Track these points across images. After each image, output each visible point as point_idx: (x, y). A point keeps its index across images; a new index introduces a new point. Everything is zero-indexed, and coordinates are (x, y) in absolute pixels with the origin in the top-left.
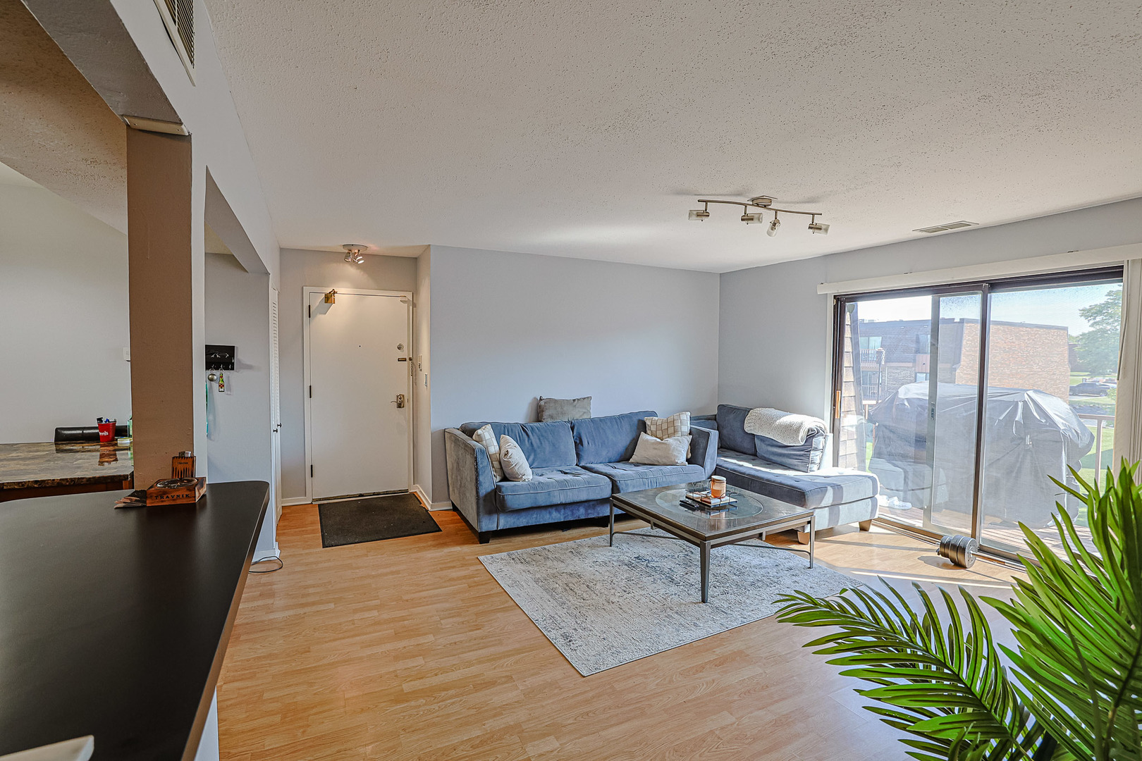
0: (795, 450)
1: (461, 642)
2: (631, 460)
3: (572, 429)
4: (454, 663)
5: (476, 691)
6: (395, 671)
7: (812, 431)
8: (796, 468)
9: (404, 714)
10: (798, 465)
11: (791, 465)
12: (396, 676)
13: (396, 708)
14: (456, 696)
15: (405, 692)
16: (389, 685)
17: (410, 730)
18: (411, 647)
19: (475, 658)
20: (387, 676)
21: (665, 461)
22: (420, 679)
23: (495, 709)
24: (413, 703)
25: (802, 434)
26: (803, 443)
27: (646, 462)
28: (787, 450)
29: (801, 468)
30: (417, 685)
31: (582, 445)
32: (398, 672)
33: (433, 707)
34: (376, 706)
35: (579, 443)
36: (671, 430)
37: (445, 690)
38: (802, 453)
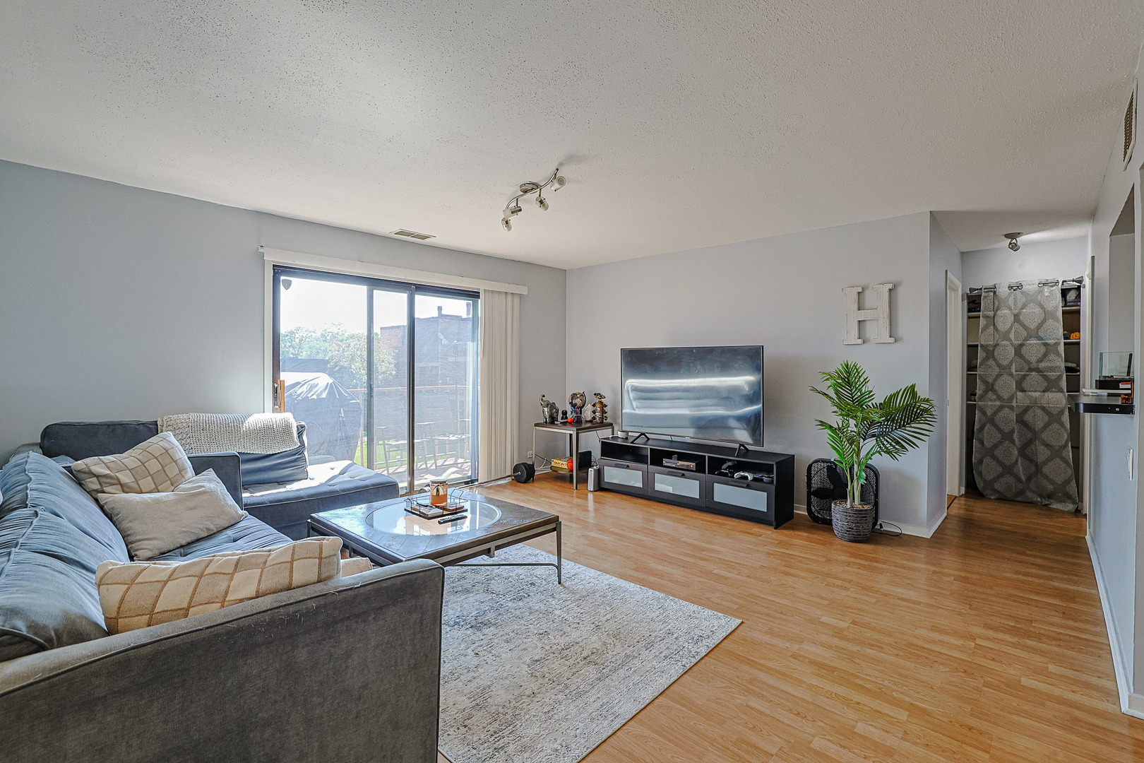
1: (790, 711)
2: (143, 554)
4: (826, 700)
5: (836, 668)
6: (902, 739)
7: (302, 428)
8: (291, 479)
9: (923, 697)
12: (906, 733)
13: (930, 708)
14: (858, 677)
15: (908, 713)
16: (922, 730)
17: (926, 685)
18: (856, 751)
19: (801, 688)
20: (918, 741)
22: (881, 713)
23: (836, 651)
24: (907, 699)
26: (299, 444)
29: (297, 477)
30: (888, 709)
32: (900, 736)
33: (889, 685)
34: (951, 722)
37: (863, 687)
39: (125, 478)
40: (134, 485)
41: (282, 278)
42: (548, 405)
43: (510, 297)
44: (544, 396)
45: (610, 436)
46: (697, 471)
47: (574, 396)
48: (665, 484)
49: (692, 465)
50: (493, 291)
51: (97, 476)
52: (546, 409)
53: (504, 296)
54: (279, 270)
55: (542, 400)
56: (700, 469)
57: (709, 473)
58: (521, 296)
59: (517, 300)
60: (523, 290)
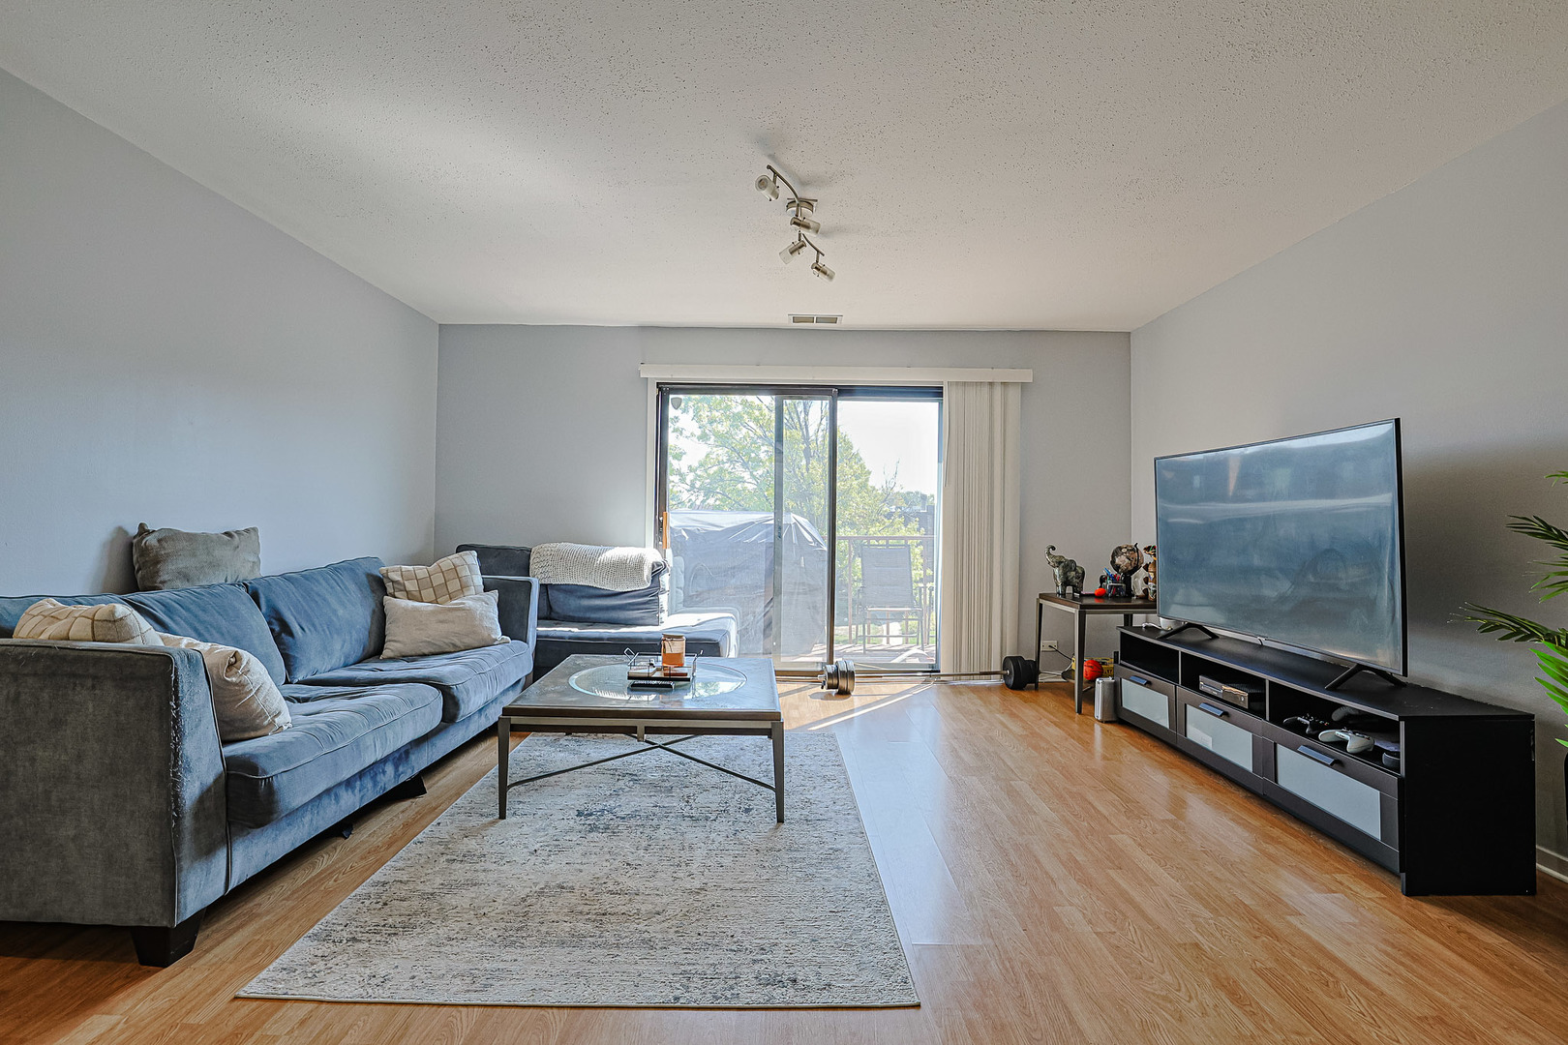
0: (634, 597)
2: (386, 653)
3: (255, 597)
7: (658, 566)
8: (641, 622)
10: (642, 618)
11: (630, 619)
21: (468, 641)
25: (647, 572)
26: (649, 585)
27: (426, 651)
28: (621, 599)
29: (647, 621)
31: (291, 634)
35: (282, 631)
36: (454, 585)
38: (648, 598)
39: (411, 586)
40: (417, 594)
41: (671, 396)
42: (1060, 563)
43: (998, 391)
44: (1053, 548)
45: (1144, 625)
46: (1250, 710)
47: (1116, 553)
48: (1205, 729)
49: (1242, 695)
50: (965, 384)
51: (393, 582)
52: (1056, 570)
53: (986, 389)
54: (665, 390)
55: (1049, 554)
56: (1255, 708)
57: (1270, 721)
58: (1023, 385)
59: (1014, 394)
60: (1026, 376)
